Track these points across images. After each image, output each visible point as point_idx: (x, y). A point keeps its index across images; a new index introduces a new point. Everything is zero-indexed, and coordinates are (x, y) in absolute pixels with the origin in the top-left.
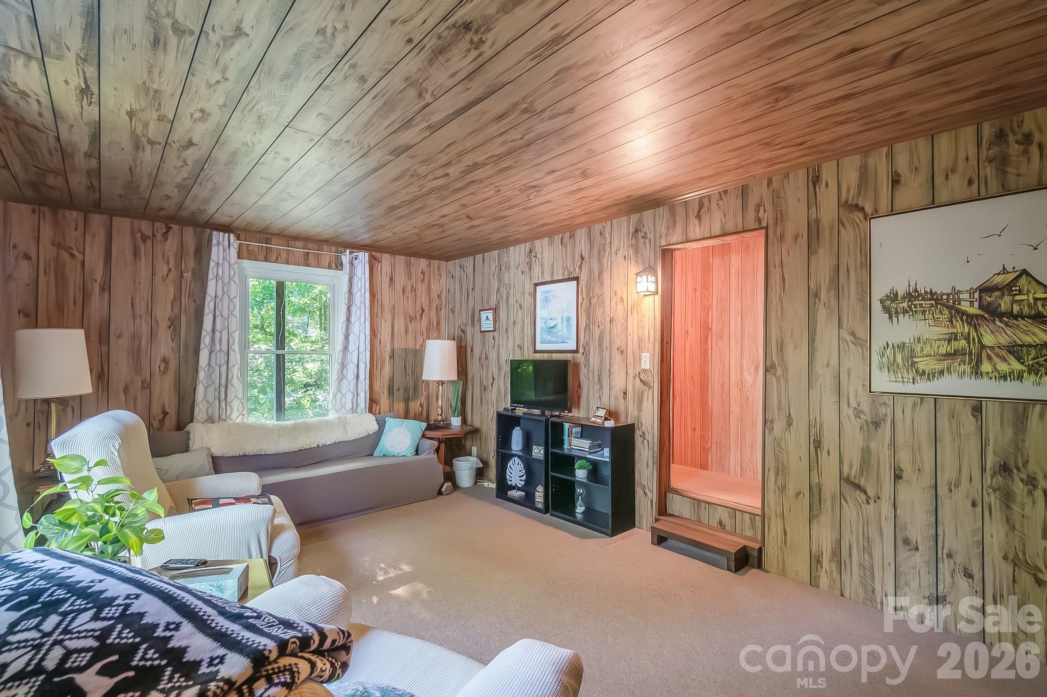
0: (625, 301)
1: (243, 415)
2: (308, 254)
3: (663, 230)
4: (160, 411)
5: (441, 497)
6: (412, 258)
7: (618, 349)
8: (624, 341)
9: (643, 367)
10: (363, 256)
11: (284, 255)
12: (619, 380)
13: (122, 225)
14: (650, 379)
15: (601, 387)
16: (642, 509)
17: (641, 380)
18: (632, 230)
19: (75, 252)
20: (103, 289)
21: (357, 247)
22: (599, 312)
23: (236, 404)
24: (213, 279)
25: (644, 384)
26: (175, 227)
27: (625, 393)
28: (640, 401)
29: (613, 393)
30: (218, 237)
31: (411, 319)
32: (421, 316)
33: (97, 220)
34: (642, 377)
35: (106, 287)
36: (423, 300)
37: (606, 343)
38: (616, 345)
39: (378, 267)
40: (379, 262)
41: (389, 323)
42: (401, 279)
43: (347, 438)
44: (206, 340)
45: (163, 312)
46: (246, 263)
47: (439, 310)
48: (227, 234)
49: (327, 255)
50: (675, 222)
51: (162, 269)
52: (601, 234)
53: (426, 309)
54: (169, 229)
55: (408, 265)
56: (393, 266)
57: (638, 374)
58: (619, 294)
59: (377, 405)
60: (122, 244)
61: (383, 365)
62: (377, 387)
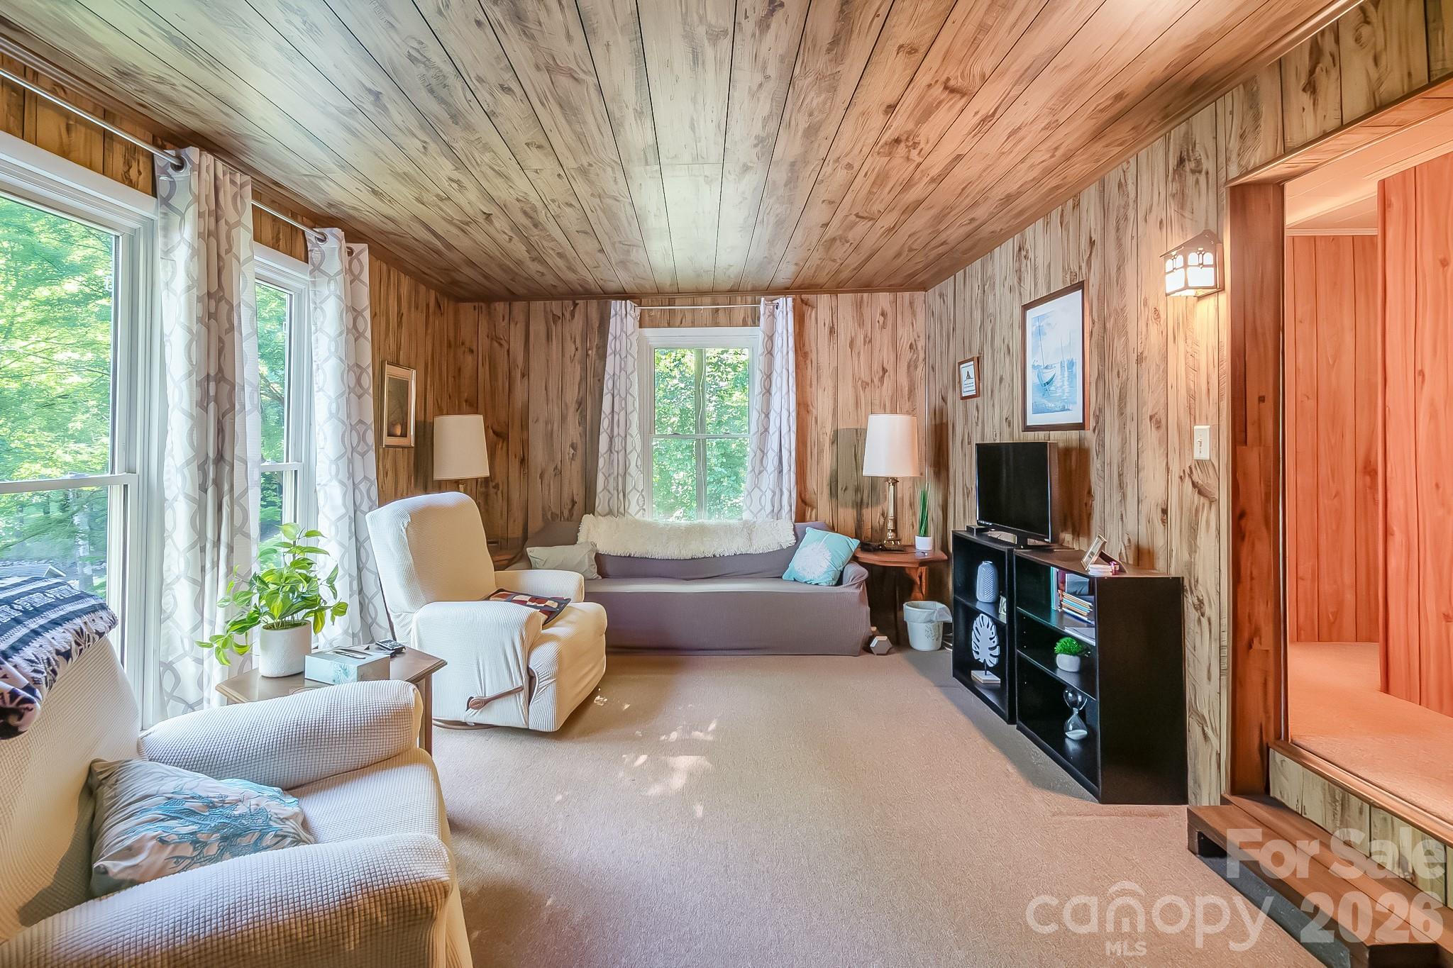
0: (1163, 316)
1: (644, 510)
2: (717, 310)
3: (1234, 144)
4: (569, 502)
5: (868, 657)
6: (865, 295)
7: (1151, 418)
8: (1163, 400)
9: (1197, 456)
10: (785, 304)
11: (689, 317)
12: (1154, 485)
13: (537, 306)
14: (1212, 481)
15: (1124, 496)
16: (1200, 767)
17: (1194, 485)
18: (1173, 162)
19: (503, 342)
20: (523, 376)
21: (773, 291)
22: (1118, 344)
23: (634, 498)
24: (611, 354)
25: (1200, 493)
26: (581, 303)
27: (1165, 512)
28: (1193, 530)
29: (1144, 508)
30: (616, 306)
31: (865, 385)
32: (882, 379)
33: (519, 306)
34: (1195, 478)
35: (525, 374)
36: (887, 356)
37: (1131, 408)
38: (1148, 411)
39: (810, 315)
40: (813, 307)
41: (830, 391)
42: (847, 326)
43: (751, 551)
44: (605, 423)
45: (572, 395)
46: (649, 332)
47: (912, 366)
48: (624, 302)
49: (740, 309)
50: (1257, 117)
51: (570, 348)
52: (1120, 185)
53: (890, 367)
54: (575, 305)
55: (859, 306)
56: (834, 311)
57: (1187, 471)
58: (1151, 303)
59: (812, 510)
60: (538, 327)
61: (820, 452)
62: (812, 484)
